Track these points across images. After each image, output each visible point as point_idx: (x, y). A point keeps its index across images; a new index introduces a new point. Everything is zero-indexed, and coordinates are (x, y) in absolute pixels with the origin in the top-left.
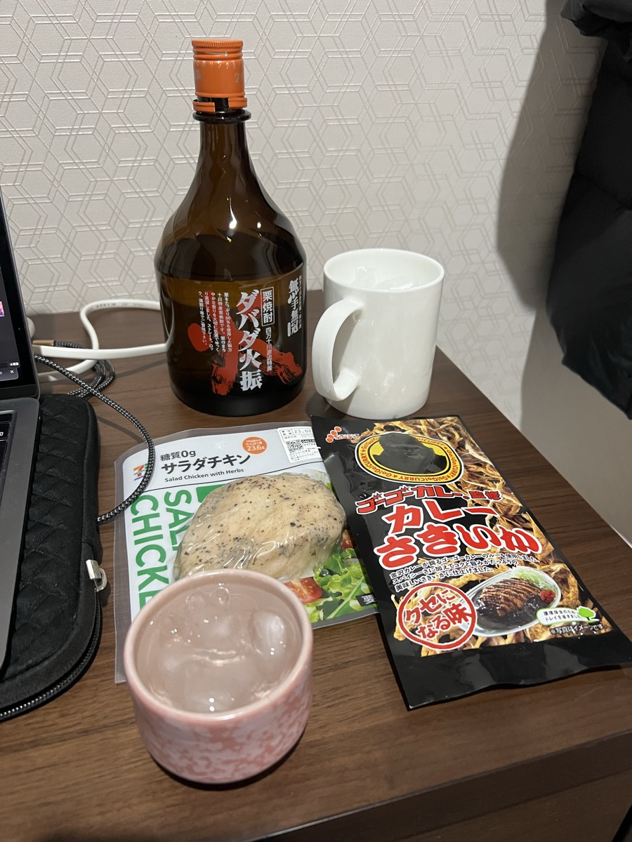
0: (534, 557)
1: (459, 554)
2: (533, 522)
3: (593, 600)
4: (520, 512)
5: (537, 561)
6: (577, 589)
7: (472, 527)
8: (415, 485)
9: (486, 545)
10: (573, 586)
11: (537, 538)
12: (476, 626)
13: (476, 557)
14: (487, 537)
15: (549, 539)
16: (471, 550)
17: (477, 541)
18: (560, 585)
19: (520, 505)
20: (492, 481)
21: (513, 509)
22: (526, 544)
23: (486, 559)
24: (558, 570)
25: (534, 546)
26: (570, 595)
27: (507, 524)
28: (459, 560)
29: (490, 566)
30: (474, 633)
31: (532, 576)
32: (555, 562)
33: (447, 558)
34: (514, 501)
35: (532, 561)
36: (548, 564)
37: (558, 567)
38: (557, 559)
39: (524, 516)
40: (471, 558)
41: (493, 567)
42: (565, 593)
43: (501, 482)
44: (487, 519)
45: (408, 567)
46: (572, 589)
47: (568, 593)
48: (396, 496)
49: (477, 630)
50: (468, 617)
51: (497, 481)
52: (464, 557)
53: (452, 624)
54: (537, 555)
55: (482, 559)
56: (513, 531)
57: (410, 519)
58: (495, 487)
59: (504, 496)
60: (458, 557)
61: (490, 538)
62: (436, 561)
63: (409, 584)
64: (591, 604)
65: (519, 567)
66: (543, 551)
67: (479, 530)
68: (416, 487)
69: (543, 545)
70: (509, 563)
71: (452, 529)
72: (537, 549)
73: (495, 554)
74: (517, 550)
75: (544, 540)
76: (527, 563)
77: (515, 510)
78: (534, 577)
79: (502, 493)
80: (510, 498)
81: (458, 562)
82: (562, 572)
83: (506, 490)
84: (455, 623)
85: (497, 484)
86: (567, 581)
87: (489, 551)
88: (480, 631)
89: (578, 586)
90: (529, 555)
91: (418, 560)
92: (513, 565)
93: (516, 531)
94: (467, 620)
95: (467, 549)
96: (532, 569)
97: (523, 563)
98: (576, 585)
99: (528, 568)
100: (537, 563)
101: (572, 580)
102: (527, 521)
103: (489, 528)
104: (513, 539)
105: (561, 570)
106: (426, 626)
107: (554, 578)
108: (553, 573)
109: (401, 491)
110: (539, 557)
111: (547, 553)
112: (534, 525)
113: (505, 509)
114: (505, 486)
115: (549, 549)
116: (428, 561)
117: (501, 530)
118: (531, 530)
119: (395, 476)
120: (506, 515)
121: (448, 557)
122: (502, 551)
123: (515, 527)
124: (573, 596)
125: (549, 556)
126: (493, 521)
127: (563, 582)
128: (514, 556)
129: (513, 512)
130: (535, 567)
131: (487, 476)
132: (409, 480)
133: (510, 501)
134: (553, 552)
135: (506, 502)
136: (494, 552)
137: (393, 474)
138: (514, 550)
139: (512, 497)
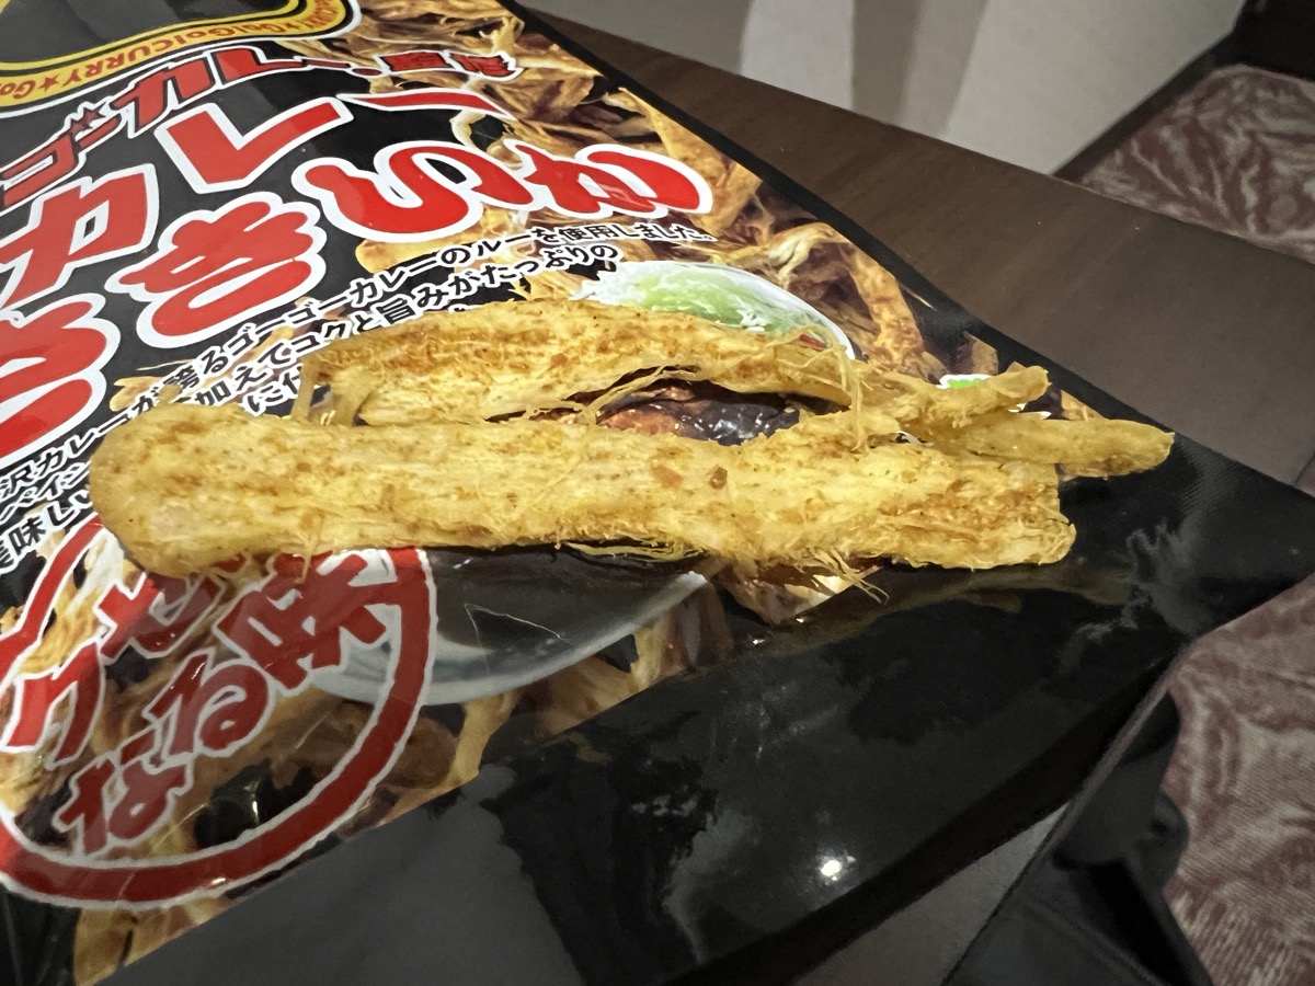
0: (688, 223)
1: (319, 292)
2: (652, 111)
3: (989, 335)
4: (593, 93)
5: (703, 238)
6: (904, 310)
7: (382, 157)
8: (124, 83)
9: (458, 208)
10: (883, 300)
11: (685, 160)
12: (439, 646)
13: (408, 273)
14: (457, 177)
15: (730, 150)
16: (379, 249)
17: (411, 200)
18: (833, 312)
19: (592, 72)
20: (474, 33)
21: (565, 90)
22: (643, 189)
23: (461, 270)
24: (802, 252)
25: (673, 188)
26: (886, 339)
27: (549, 140)
28: (320, 315)
29: (484, 296)
30: (431, 693)
31: (699, 294)
32: (777, 228)
33: (253, 329)
34: (566, 68)
35: (686, 239)
36: (751, 241)
37: (798, 243)
38: (786, 215)
39: (613, 100)
40: (381, 287)
41: (503, 293)
42: (863, 340)
43: (508, 26)
44: (459, 126)
45: (59, 442)
46: (885, 316)
47: (876, 331)
48: (49, 161)
49: (447, 670)
50: (378, 611)
51: (493, 25)
52: (350, 296)
53: (274, 686)
54: (697, 217)
55: (439, 275)
56: (582, 157)
57: (100, 228)
58: (488, 44)
59: (527, 62)
60: (315, 304)
61: (473, 178)
62: (198, 364)
63: (46, 524)
64: (985, 352)
65: (630, 270)
66: (720, 200)
67: (420, 160)
68: (131, 85)
69: (711, 179)
70: (579, 260)
71: (290, 195)
72: (692, 198)
73: (503, 237)
74: (606, 210)
75: (712, 161)
76: (663, 250)
77: (577, 90)
78: (710, 297)
79: (517, 55)
80: (548, 64)
81: (317, 327)
82: (816, 258)
83: (530, 45)
84: (292, 677)
85: (495, 36)
86: (852, 286)
87: (475, 228)
88: (469, 671)
89: (906, 296)
90: (665, 222)
91: (112, 390)
92: (599, 265)
93: (593, 157)
94: (369, 630)
95: (360, 253)
96: (692, 267)
97: (646, 249)
98: (894, 291)
99: (672, 266)
100: (707, 244)
101: (871, 277)
102: (626, 115)
103: (470, 148)
104: (585, 180)
105: (812, 251)
106: (114, 756)
107: (794, 288)
108: (786, 271)
109: (70, 134)
110: (707, 224)
111: (734, 205)
112: (658, 121)
113: (534, 95)
114: (526, 31)
115: (745, 186)
116: (159, 383)
117: (526, 159)
118: (652, 139)
119: (49, 82)
120: (541, 112)
121: (258, 320)
122: (538, 220)
123: (584, 142)
124: (899, 340)
125: (749, 210)
126: (487, 131)
127: (838, 296)
128: (597, 230)
129: (566, 100)
130: (706, 258)
131: (450, 20)
132: (105, 72)
133: (552, 71)
134: (760, 192)
135: (539, 77)
136: (500, 228)
137: (39, 78)
138: (596, 209)
139: (556, 56)
